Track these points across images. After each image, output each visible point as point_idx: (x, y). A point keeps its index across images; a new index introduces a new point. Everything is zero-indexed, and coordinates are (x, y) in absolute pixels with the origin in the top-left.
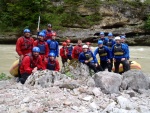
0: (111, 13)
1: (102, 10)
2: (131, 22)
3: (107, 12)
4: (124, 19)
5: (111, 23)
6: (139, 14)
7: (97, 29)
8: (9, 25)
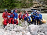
0: (37, 3)
1: (34, 2)
2: (43, 6)
3: (35, 2)
4: (41, 5)
5: (37, 6)
6: (46, 3)
7: (32, 8)
8: (4, 7)
